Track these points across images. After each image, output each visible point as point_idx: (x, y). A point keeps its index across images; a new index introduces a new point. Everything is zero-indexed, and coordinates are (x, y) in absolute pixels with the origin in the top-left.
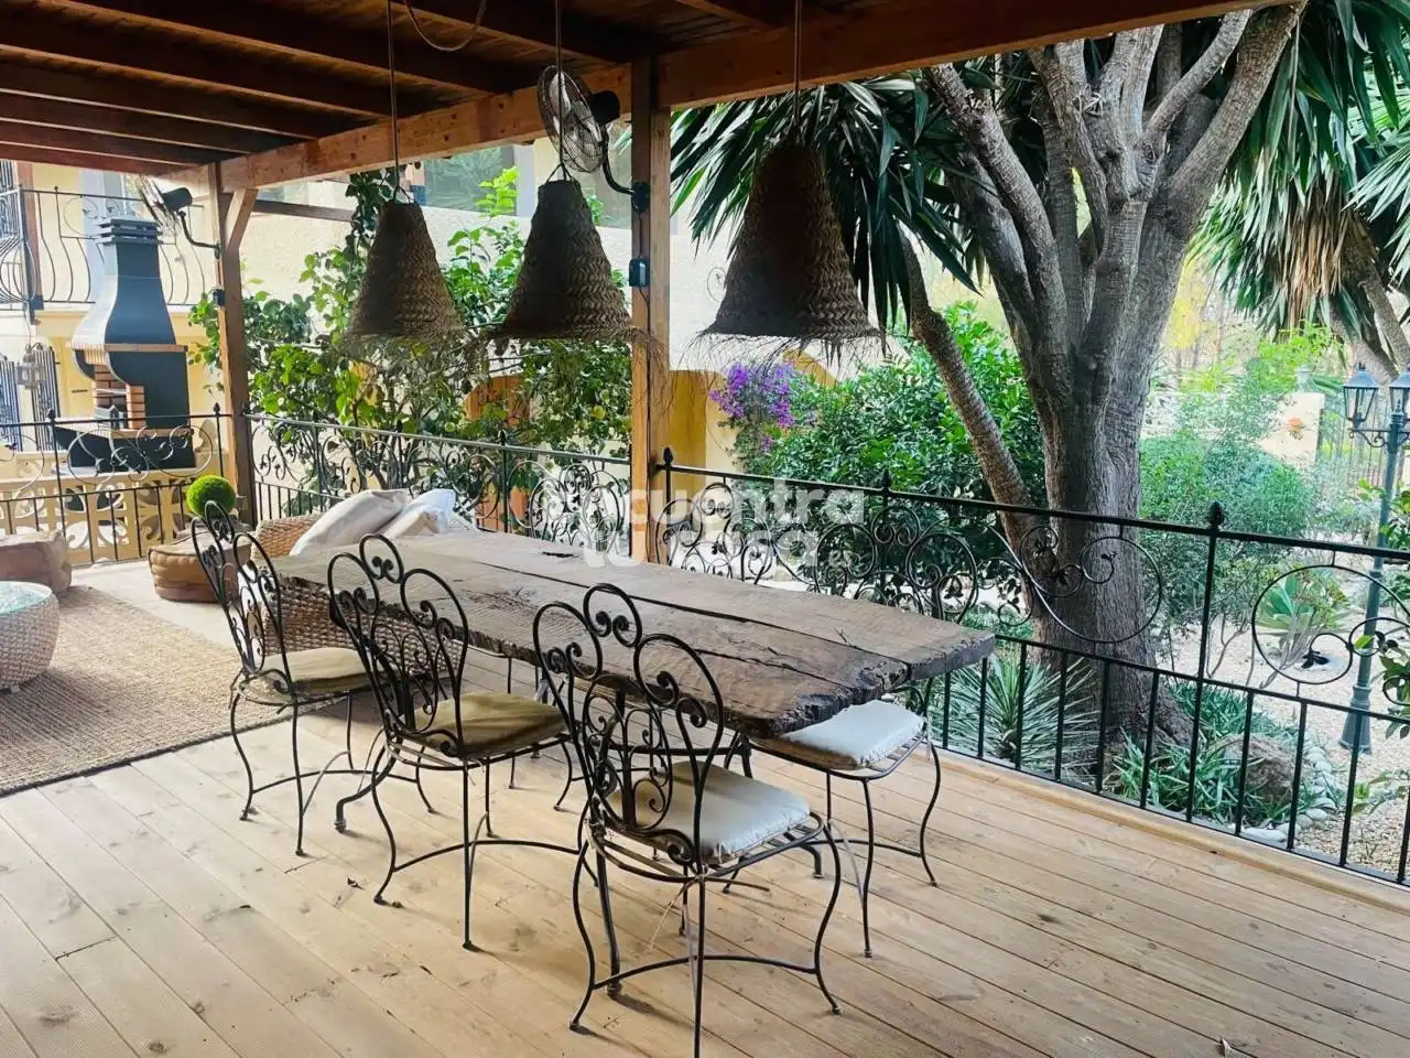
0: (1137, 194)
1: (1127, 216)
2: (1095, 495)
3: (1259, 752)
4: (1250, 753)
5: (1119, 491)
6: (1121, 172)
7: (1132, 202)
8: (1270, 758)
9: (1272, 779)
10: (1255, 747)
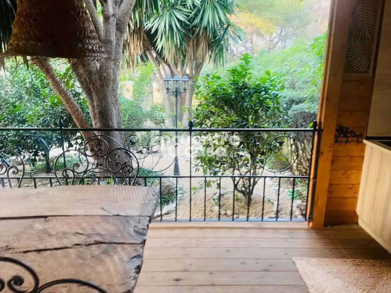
0: (113, 15)
1: (111, 23)
2: (111, 118)
3: (164, 184)
4: (162, 185)
5: (116, 115)
6: (108, 6)
7: (112, 18)
8: (167, 185)
9: (169, 190)
10: (163, 183)
